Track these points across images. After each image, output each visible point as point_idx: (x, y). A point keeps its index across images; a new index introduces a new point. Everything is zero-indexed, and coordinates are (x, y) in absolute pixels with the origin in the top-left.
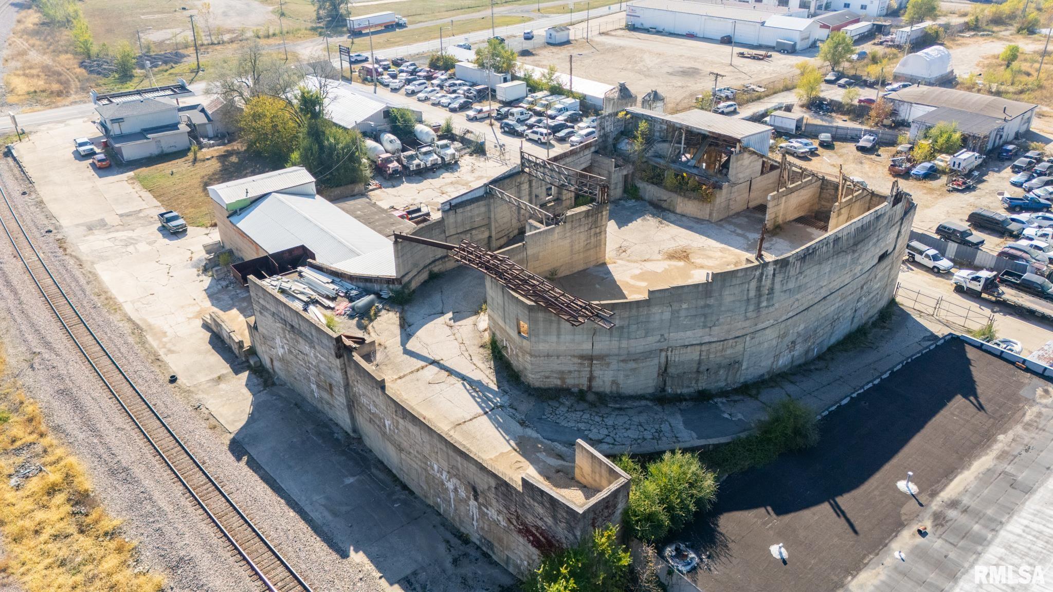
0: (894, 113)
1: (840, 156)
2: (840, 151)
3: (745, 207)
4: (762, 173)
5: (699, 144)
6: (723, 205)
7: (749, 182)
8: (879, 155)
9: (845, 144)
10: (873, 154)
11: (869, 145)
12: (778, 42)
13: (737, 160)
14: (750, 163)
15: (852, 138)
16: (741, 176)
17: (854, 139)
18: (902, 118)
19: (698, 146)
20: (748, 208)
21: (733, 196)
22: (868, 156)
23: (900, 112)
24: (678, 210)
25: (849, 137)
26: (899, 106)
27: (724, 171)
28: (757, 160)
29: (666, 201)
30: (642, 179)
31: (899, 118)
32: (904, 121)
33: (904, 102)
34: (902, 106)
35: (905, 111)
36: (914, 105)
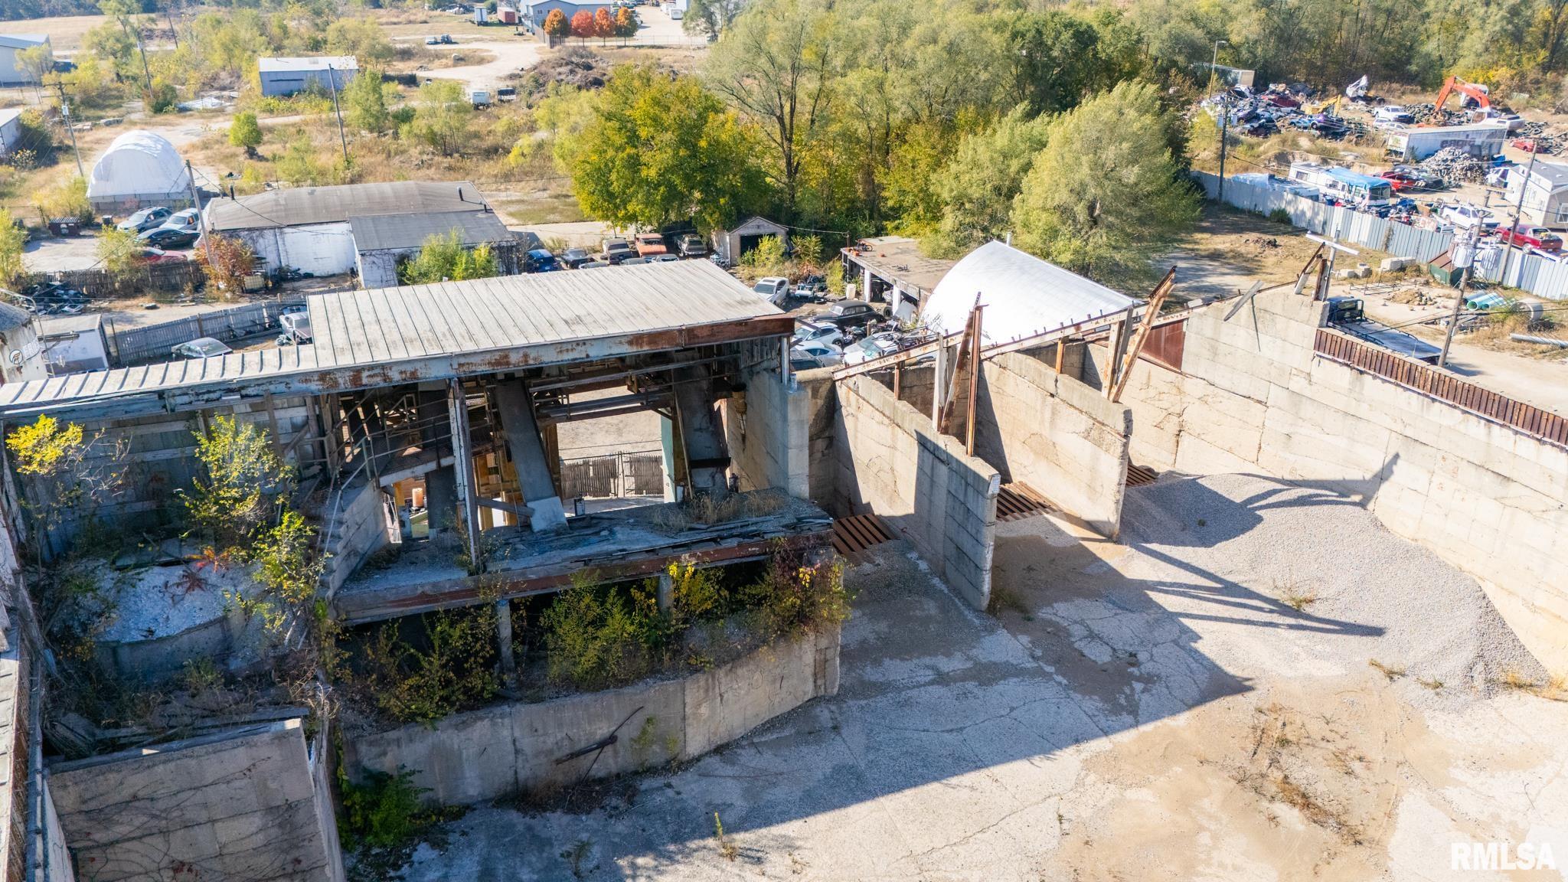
0: (255, 259)
15: (248, 332)
18: (277, 266)
23: (266, 254)
24: (695, 744)
25: (240, 332)
31: (272, 267)
33: (261, 229)
34: (261, 240)
35: (272, 248)
36: (287, 230)
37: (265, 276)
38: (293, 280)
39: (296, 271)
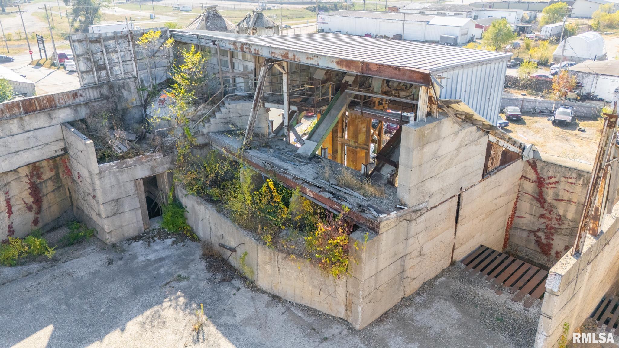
0: (579, 86)
1: (537, 132)
2: (533, 126)
3: (446, 263)
4: (486, 173)
5: (326, 101)
6: (384, 277)
7: (455, 199)
8: (583, 131)
9: (535, 119)
10: (575, 129)
11: (568, 119)
12: (441, 37)
13: (423, 142)
14: (458, 149)
15: (541, 112)
16: (433, 186)
17: (547, 113)
18: (587, 92)
19: (324, 108)
20: (453, 263)
21: (413, 245)
22: (570, 132)
23: (585, 85)
24: (263, 283)
25: (538, 111)
26: (583, 78)
27: (387, 170)
28: (476, 141)
29: (233, 250)
30: (190, 186)
31: (584, 92)
32: (589, 94)
33: (589, 74)
34: (587, 79)
35: (590, 83)
36: (600, 76)
37: (578, 95)
38: (592, 100)
39: (596, 97)
